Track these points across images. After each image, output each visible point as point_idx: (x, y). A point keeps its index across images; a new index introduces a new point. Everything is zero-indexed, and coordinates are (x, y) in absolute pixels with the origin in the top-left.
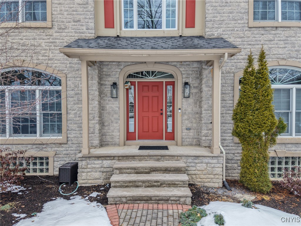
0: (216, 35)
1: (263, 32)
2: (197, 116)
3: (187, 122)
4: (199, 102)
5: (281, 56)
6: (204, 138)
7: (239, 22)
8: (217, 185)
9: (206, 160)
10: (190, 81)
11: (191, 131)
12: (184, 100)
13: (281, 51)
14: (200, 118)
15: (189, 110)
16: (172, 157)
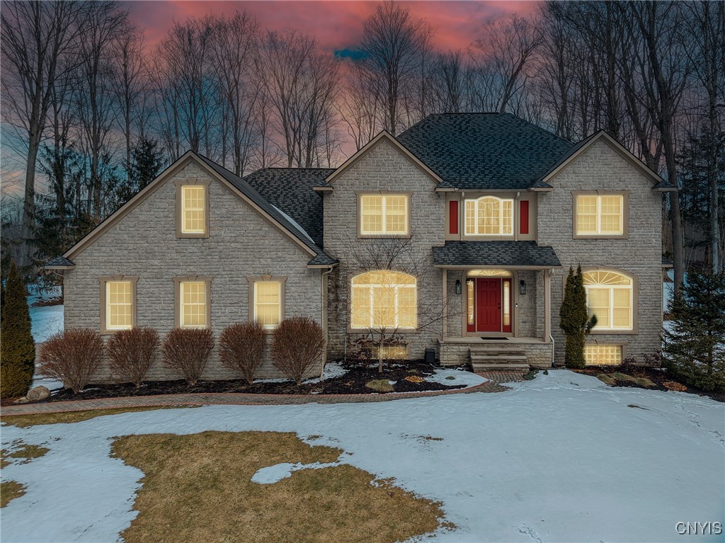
0: (546, 244)
1: (585, 243)
2: (532, 310)
3: (523, 315)
4: (534, 298)
5: (600, 263)
6: (538, 330)
7: (565, 234)
8: (547, 366)
9: (540, 347)
10: (525, 279)
11: (527, 324)
12: (520, 296)
13: (599, 258)
14: (535, 313)
15: (525, 305)
16: (513, 344)
